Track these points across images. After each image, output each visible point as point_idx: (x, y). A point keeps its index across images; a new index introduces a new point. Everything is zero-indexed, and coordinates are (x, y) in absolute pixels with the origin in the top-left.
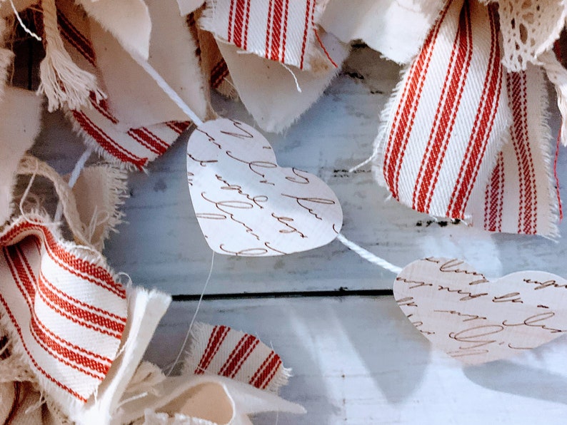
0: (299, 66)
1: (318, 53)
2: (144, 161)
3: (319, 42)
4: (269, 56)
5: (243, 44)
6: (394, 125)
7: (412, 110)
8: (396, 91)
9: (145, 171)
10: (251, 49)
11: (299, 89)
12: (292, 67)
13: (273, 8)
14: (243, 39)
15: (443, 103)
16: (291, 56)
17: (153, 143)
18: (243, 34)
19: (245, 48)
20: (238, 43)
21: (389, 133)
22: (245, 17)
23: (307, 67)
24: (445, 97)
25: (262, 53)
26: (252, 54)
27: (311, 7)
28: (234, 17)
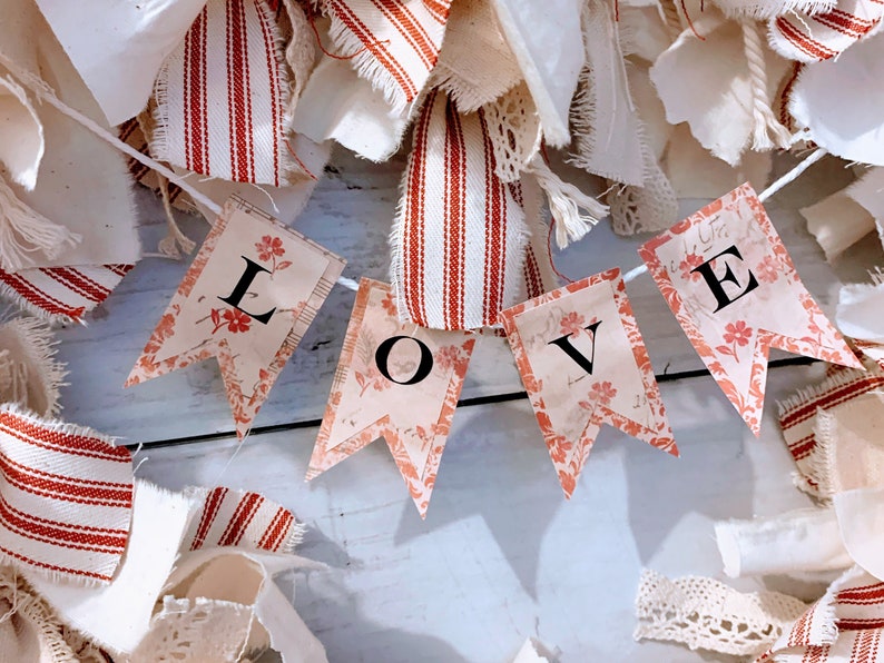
0: (274, 184)
1: (294, 167)
2: (79, 311)
3: (292, 154)
4: (237, 178)
5: (204, 169)
6: (405, 248)
7: (419, 228)
8: (399, 210)
9: (83, 322)
10: (214, 173)
11: (277, 210)
12: (264, 186)
13: (234, 122)
14: (204, 162)
15: (449, 213)
16: (263, 173)
17: (89, 289)
18: (204, 157)
19: (208, 174)
20: (198, 169)
21: (402, 258)
22: (203, 136)
23: (283, 182)
24: (449, 206)
25: (228, 176)
26: (217, 179)
27: (277, 116)
28: (190, 137)
